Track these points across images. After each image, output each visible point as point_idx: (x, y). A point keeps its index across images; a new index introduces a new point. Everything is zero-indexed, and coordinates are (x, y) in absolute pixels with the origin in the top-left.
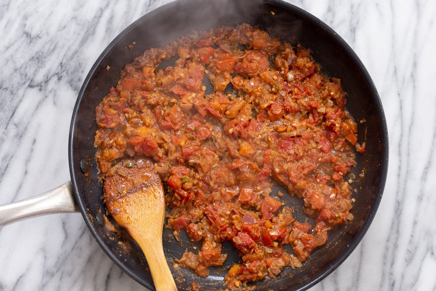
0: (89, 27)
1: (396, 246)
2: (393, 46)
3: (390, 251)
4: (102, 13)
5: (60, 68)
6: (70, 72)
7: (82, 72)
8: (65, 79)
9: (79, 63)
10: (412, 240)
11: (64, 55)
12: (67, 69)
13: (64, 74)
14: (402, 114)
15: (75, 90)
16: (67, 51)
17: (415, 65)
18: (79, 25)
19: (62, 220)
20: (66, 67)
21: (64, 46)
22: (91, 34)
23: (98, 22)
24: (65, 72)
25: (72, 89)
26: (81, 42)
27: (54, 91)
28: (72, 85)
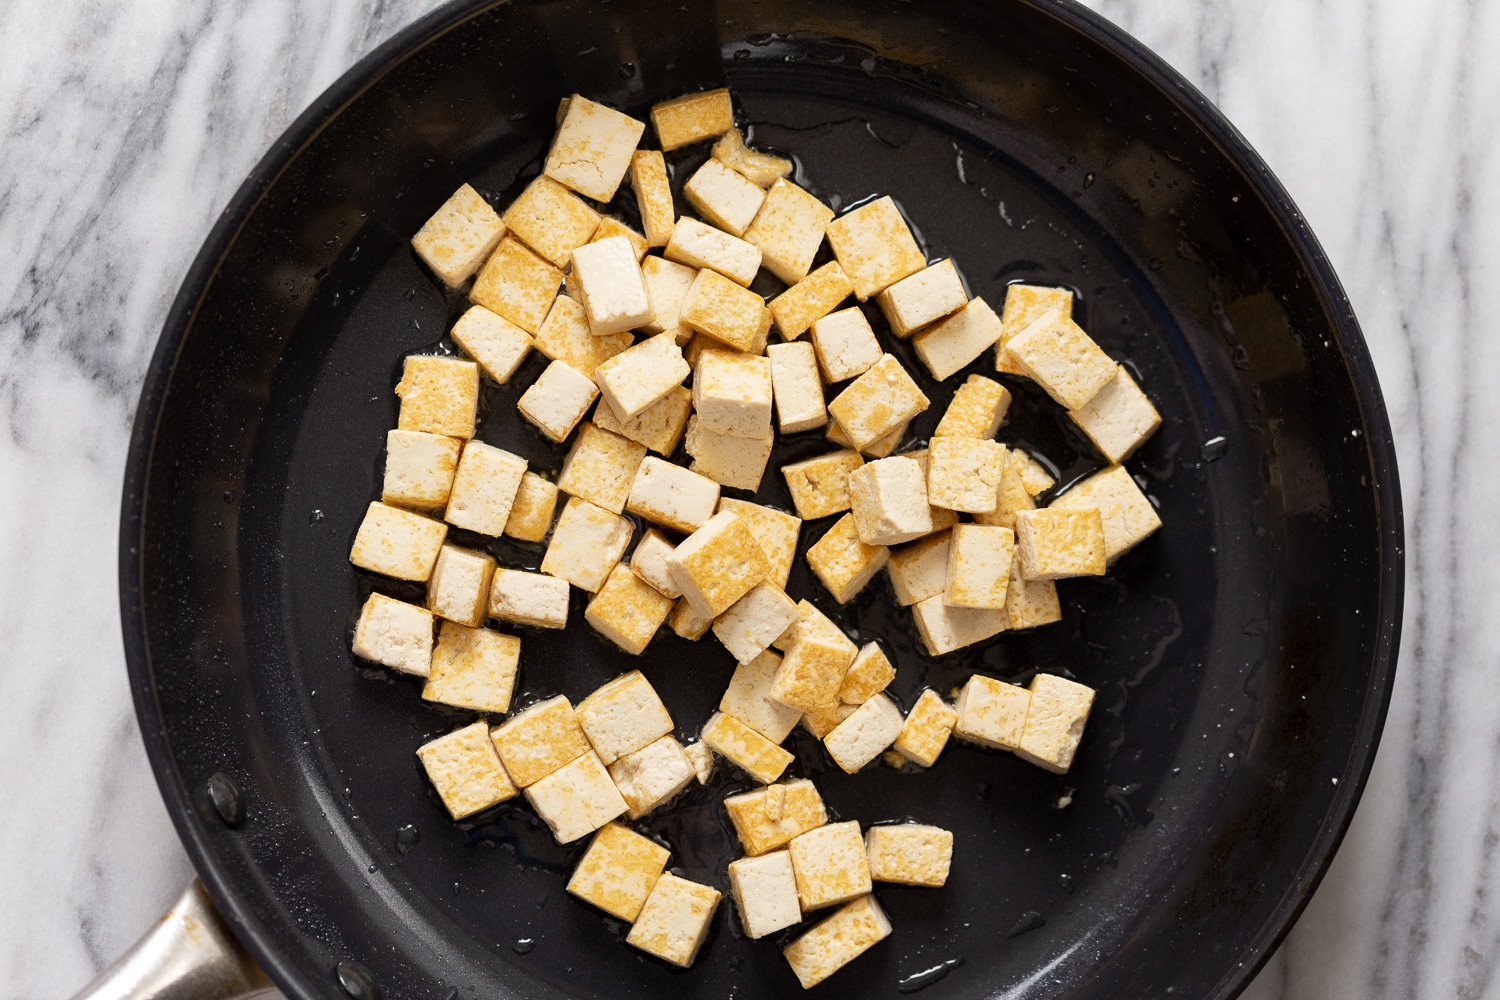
0: (139, 113)
1: (1419, 937)
2: (1374, 132)
3: (1398, 957)
4: (186, 55)
5: (29, 290)
6: (71, 303)
7: (122, 300)
8: (53, 335)
9: (108, 266)
10: (1482, 911)
11: (44, 236)
12: (57, 292)
13: (49, 313)
14: (1420, 405)
15: (94, 377)
16: (53, 220)
17: (1465, 202)
18: (98, 106)
19: (80, 909)
20: (53, 283)
21: (39, 197)
22: (146, 140)
23: (173, 93)
24: (51, 305)
25: (84, 376)
26: (110, 178)
27: (9, 385)
28: (81, 359)
